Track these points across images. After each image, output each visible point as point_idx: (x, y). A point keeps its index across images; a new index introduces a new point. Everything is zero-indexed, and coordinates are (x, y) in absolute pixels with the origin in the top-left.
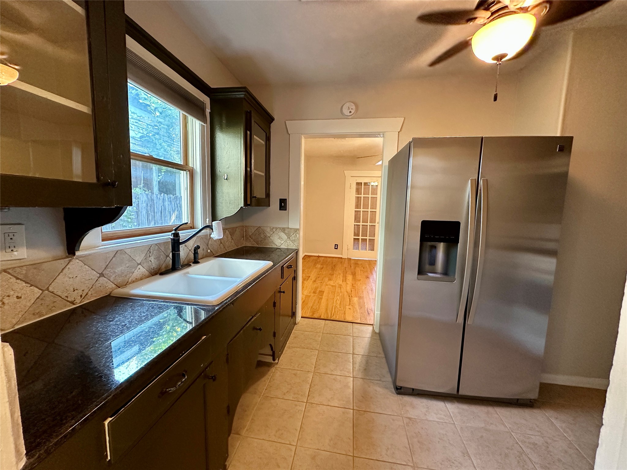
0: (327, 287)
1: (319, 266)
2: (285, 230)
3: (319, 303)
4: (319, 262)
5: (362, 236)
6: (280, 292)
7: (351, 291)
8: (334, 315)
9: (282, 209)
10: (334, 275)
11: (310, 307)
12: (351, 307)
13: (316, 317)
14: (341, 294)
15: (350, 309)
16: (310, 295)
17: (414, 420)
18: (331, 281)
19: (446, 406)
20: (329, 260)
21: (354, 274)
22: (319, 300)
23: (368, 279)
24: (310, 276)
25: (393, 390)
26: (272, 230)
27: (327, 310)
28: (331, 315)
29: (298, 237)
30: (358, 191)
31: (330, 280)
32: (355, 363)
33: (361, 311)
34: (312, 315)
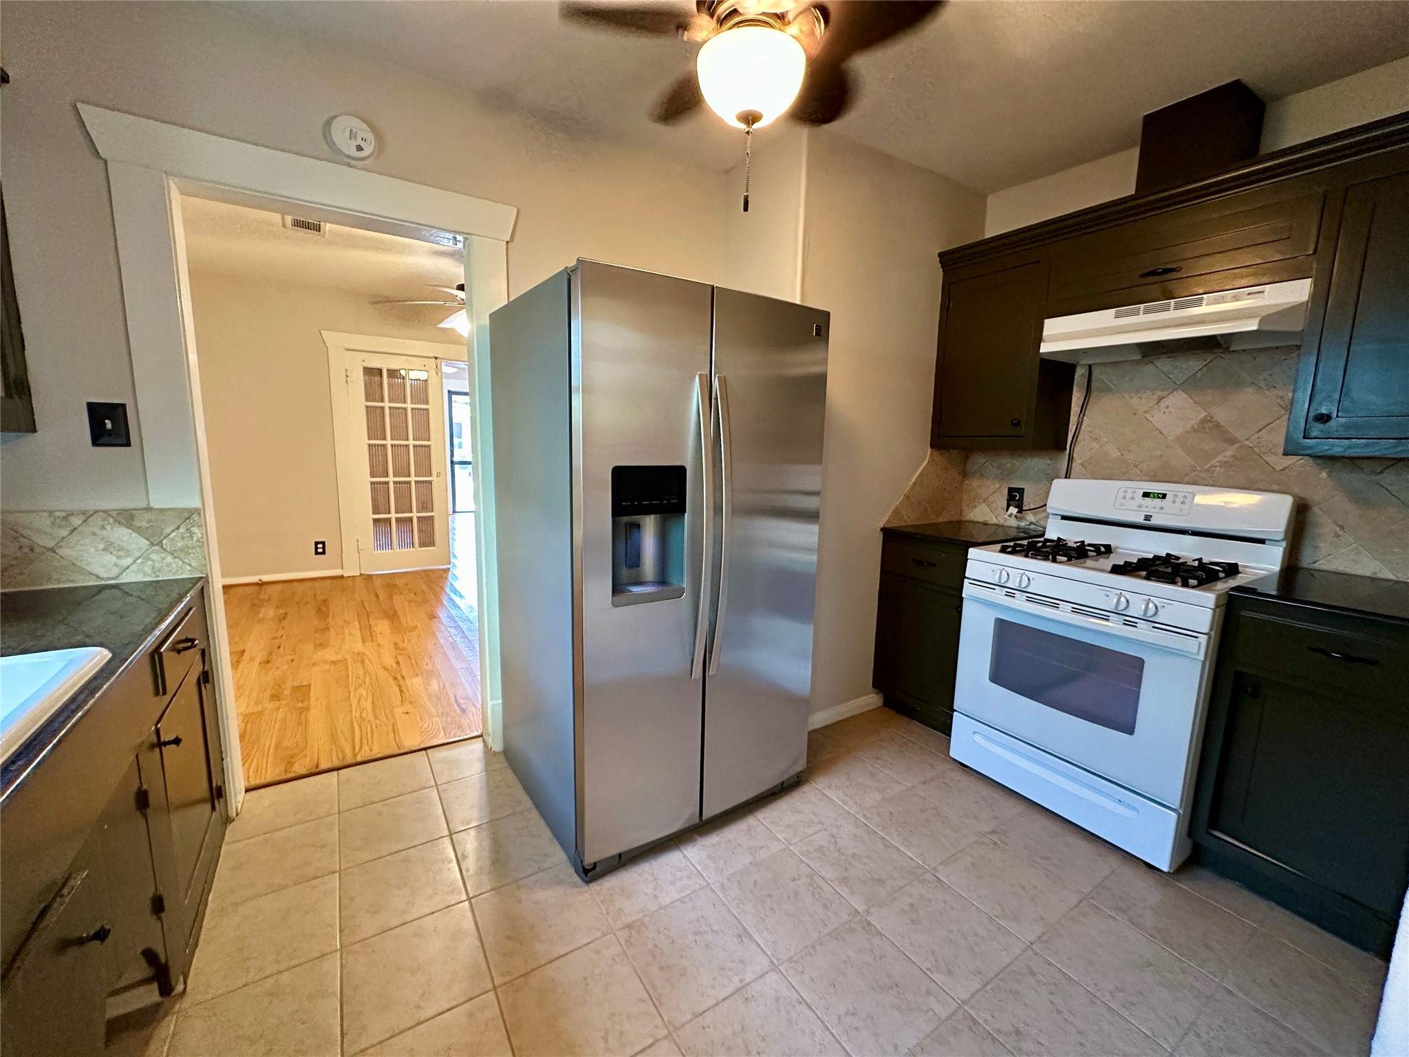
0: (315, 669)
1: (269, 612)
2: (132, 517)
3: (303, 724)
4: (268, 600)
5: (397, 512)
6: (160, 744)
7: (398, 663)
8: (361, 744)
9: (100, 441)
10: (332, 630)
11: (269, 748)
12: (408, 707)
13: (303, 772)
14: (368, 679)
15: (407, 713)
16: (259, 708)
17: (639, 923)
18: (327, 650)
19: (685, 857)
20: (299, 588)
21: (392, 616)
22: (300, 714)
23: (435, 620)
24: (243, 651)
25: (577, 879)
26: (63, 523)
27: (333, 737)
28: (354, 748)
29: (200, 536)
30: (373, 392)
31: (321, 646)
32: (465, 857)
33: (440, 711)
34: (286, 771)
